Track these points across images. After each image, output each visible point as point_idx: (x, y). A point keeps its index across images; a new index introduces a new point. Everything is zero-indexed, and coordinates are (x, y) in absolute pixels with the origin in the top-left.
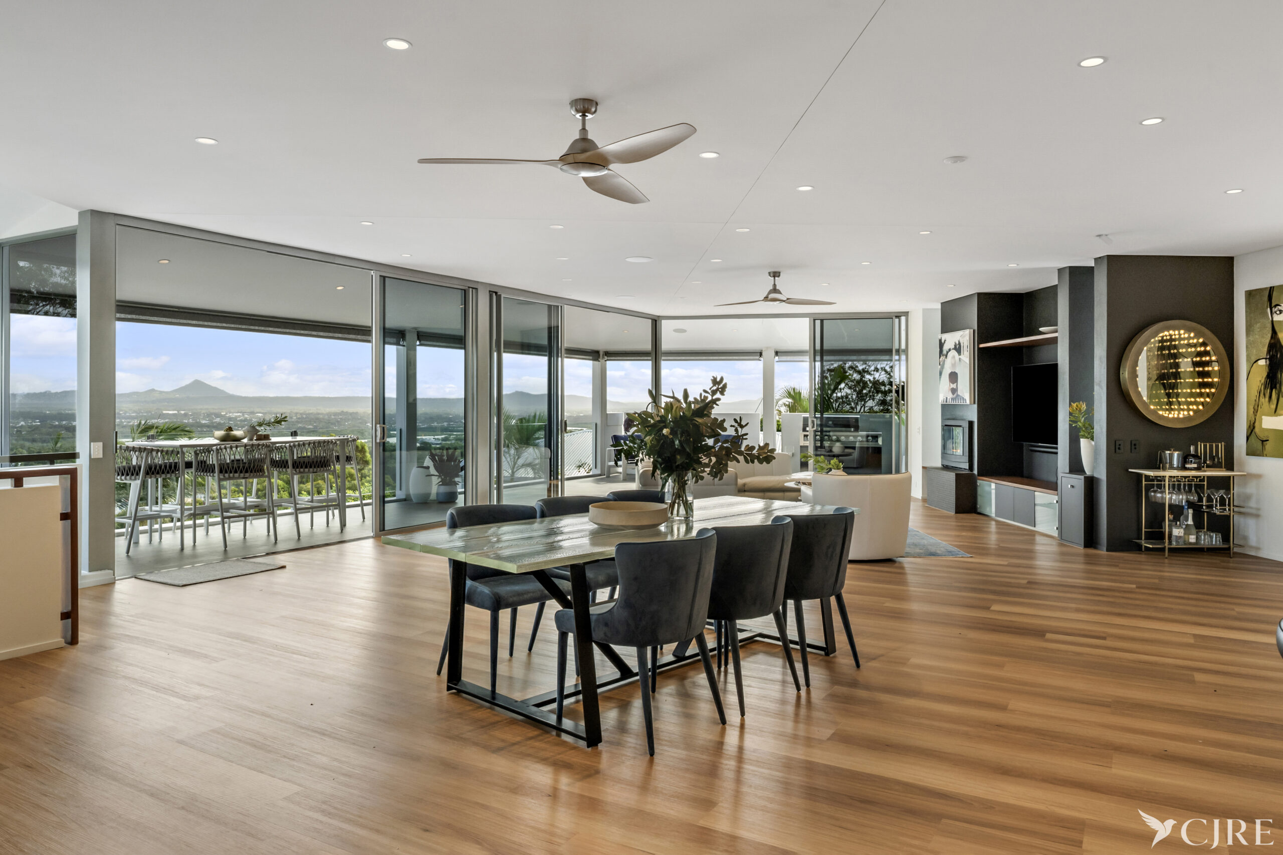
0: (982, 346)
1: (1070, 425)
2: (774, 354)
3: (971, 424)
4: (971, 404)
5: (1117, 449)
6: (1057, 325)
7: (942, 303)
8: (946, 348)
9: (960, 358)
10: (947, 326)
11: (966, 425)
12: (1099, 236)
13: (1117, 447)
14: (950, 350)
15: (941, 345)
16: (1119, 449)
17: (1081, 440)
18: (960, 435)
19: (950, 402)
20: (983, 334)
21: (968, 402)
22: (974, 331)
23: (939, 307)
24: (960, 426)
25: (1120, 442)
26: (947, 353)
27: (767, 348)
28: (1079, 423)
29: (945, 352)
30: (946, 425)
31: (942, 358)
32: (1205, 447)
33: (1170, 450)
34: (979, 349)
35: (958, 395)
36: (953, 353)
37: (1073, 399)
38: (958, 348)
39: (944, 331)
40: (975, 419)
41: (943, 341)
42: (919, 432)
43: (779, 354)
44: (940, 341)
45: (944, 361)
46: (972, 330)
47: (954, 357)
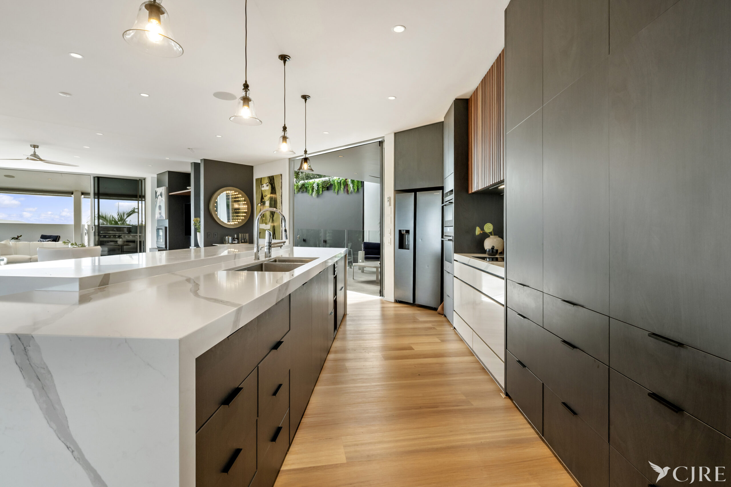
0: (170, 194)
1: (195, 227)
2: (80, 194)
3: (166, 228)
4: (166, 219)
5: (208, 236)
6: (190, 186)
7: (157, 174)
8: (157, 194)
9: (162, 199)
10: (159, 185)
11: (164, 228)
12: (189, 149)
13: (208, 235)
14: (159, 195)
15: (156, 193)
16: (209, 236)
17: (197, 233)
18: (161, 233)
19: (159, 218)
20: (170, 189)
21: (165, 218)
22: (167, 187)
23: (156, 176)
24: (162, 229)
25: (209, 234)
26: (158, 196)
27: (76, 191)
28: (197, 226)
29: (157, 196)
30: (158, 229)
31: (157, 199)
32: (242, 235)
33: (228, 236)
34: (169, 195)
35: (161, 216)
36: (160, 197)
37: (195, 217)
38: (161, 195)
39: (158, 187)
40: (167, 226)
41: (156, 192)
42: (150, 233)
43: (84, 194)
44: (156, 191)
45: (157, 200)
46: (166, 187)
47: (160, 199)
